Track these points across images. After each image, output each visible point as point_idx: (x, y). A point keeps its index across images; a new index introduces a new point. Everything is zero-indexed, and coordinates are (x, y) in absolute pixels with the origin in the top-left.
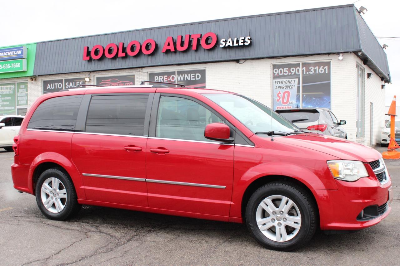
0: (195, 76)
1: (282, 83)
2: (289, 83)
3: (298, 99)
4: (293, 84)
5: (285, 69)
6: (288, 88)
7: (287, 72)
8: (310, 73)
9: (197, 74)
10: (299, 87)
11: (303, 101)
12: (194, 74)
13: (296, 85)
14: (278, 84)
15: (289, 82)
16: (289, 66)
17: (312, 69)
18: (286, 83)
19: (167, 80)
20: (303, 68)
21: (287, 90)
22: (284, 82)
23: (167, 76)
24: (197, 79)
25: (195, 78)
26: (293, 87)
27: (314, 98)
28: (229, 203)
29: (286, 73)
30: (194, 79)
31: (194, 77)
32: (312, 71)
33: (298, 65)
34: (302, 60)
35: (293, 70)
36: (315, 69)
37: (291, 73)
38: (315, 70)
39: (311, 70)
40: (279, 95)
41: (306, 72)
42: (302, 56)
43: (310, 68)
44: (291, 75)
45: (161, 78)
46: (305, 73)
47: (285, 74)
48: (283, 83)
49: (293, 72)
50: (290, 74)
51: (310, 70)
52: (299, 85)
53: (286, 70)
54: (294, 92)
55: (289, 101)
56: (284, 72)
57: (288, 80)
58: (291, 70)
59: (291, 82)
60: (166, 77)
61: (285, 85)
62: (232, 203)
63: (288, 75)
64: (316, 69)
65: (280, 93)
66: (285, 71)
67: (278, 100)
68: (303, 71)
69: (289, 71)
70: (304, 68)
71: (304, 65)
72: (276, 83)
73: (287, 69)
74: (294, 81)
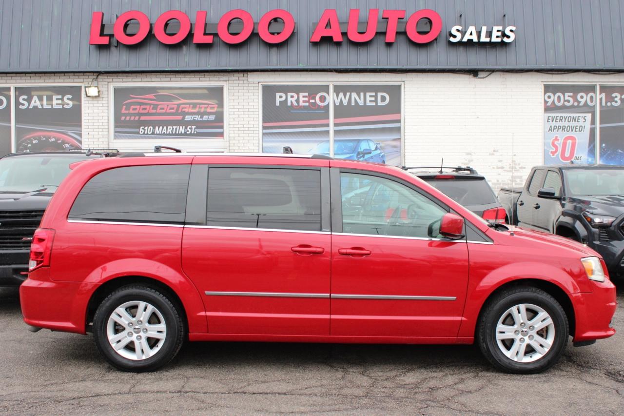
0: (376, 96)
1: (561, 120)
2: (575, 121)
3: (592, 152)
4: (581, 123)
5: (567, 94)
6: (572, 131)
7: (571, 99)
8: (614, 104)
9: (380, 95)
10: (593, 131)
11: (601, 156)
12: (373, 94)
13: (588, 126)
14: (552, 121)
15: (574, 119)
16: (575, 89)
17: (616, 97)
18: (568, 121)
19: (308, 101)
20: (600, 94)
21: (570, 134)
22: (565, 119)
23: (307, 94)
24: (380, 103)
25: (376, 101)
26: (581, 129)
27: (620, 151)
28: (459, 318)
29: (568, 101)
30: (374, 104)
31: (373, 99)
32: (616, 102)
33: (592, 89)
34: (600, 80)
35: (582, 97)
36: (622, 97)
37: (579, 102)
38: (622, 100)
39: (616, 99)
40: (556, 143)
41: (606, 103)
42: (601, 73)
43: (614, 95)
44: (578, 106)
45: (292, 97)
46: (604, 104)
47: (566, 104)
48: (563, 120)
49: (583, 101)
50: (576, 104)
51: (612, 99)
52: (593, 126)
53: (569, 96)
54: (583, 138)
55: (575, 156)
56: (565, 101)
57: (572, 115)
58: (579, 99)
59: (578, 119)
60: (304, 97)
61: (566, 124)
62: (464, 319)
63: (573, 106)
65: (556, 139)
66: (567, 98)
67: (553, 153)
68: (601, 99)
69: (576, 100)
70: (603, 95)
71: (603, 88)
72: (550, 120)
73: (571, 94)
74: (585, 119)
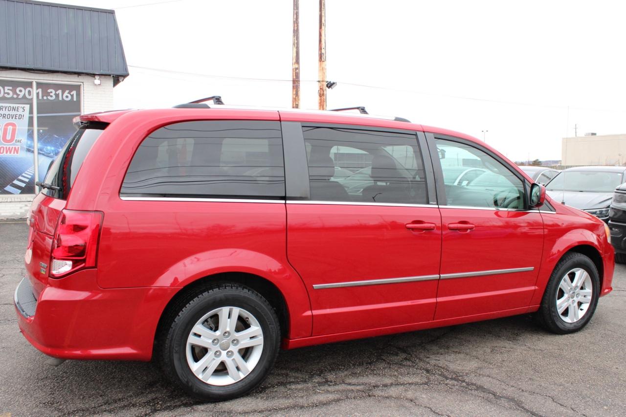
2: (15, 110)
3: (30, 136)
4: (20, 112)
5: (6, 88)
6: (12, 118)
7: (11, 92)
8: (49, 97)
10: (31, 119)
11: (39, 139)
13: (27, 114)
15: (14, 109)
16: (14, 84)
17: (51, 92)
18: (8, 110)
20: (37, 89)
21: (11, 121)
22: (6, 109)
26: (21, 117)
27: (55, 136)
29: (8, 94)
32: (51, 96)
33: (29, 84)
34: (36, 78)
35: (21, 91)
36: (57, 93)
37: (18, 95)
38: (57, 95)
39: (51, 94)
41: (43, 97)
42: (36, 72)
43: (49, 91)
44: (17, 98)
46: (40, 97)
47: (6, 95)
48: (4, 109)
49: (21, 94)
50: (15, 96)
51: (48, 94)
52: (31, 115)
53: (8, 90)
54: (22, 125)
55: (15, 139)
56: (5, 93)
57: (12, 105)
58: (18, 91)
59: (18, 109)
61: (7, 112)
63: (12, 98)
64: (59, 94)
66: (6, 91)
68: (38, 94)
69: (15, 93)
70: (40, 90)
71: (39, 85)
73: (11, 88)
74: (23, 109)
